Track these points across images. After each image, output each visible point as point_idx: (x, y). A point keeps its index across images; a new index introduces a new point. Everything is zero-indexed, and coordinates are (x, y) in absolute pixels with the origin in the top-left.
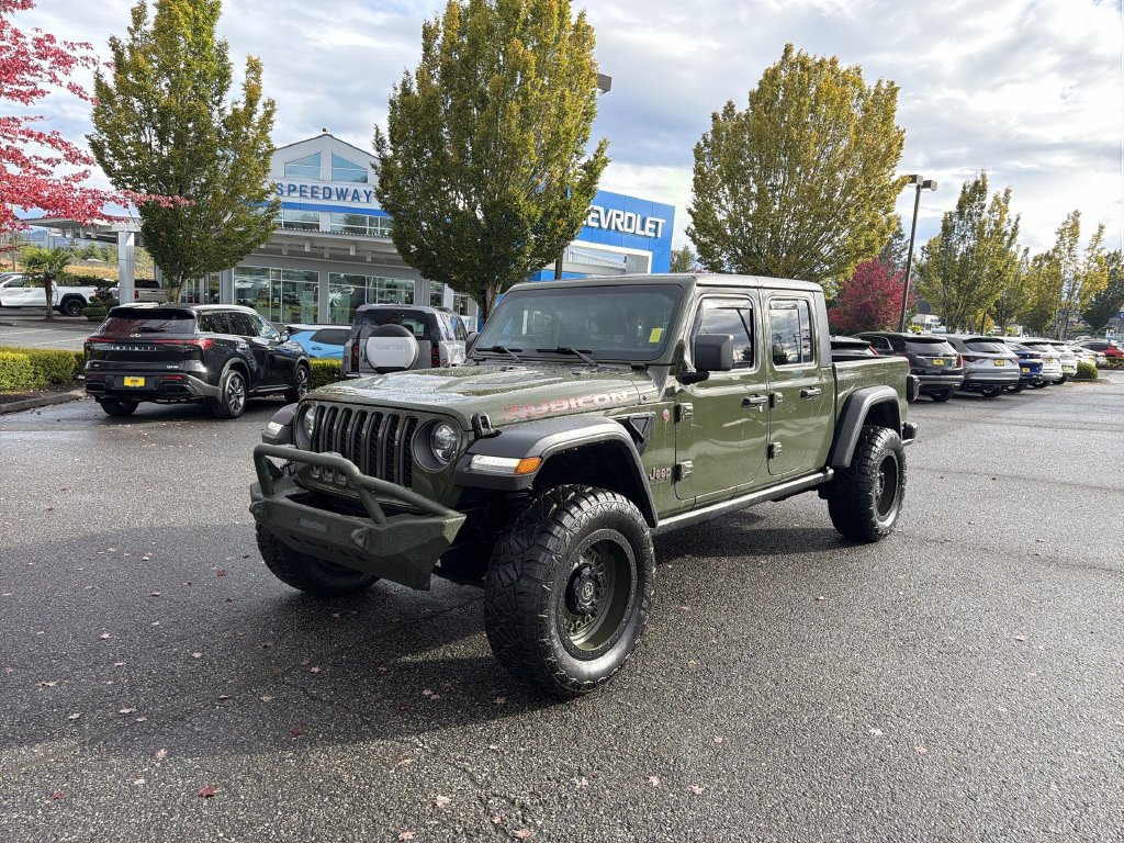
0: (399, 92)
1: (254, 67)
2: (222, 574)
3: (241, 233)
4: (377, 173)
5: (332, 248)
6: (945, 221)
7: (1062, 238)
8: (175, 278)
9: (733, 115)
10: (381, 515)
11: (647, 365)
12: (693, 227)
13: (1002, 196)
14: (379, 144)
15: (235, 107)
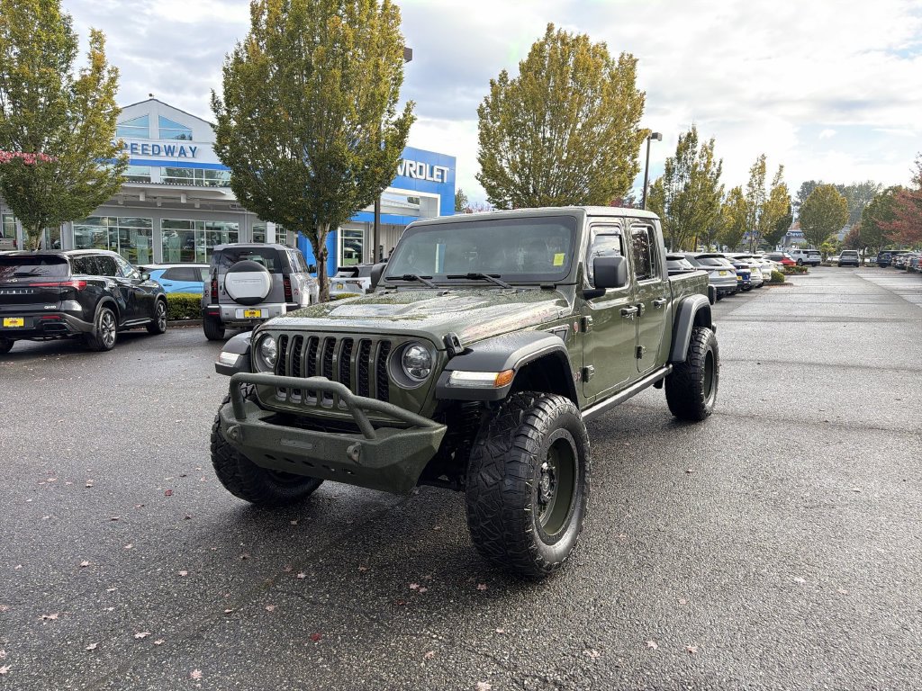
0: (232, 60)
1: (97, 38)
2: (169, 493)
3: (93, 187)
4: (215, 131)
5: (163, 198)
6: (667, 165)
7: (754, 176)
8: (33, 228)
9: (507, 81)
10: (371, 429)
11: (556, 285)
12: (481, 173)
13: (708, 144)
14: (215, 105)
15: (83, 73)
